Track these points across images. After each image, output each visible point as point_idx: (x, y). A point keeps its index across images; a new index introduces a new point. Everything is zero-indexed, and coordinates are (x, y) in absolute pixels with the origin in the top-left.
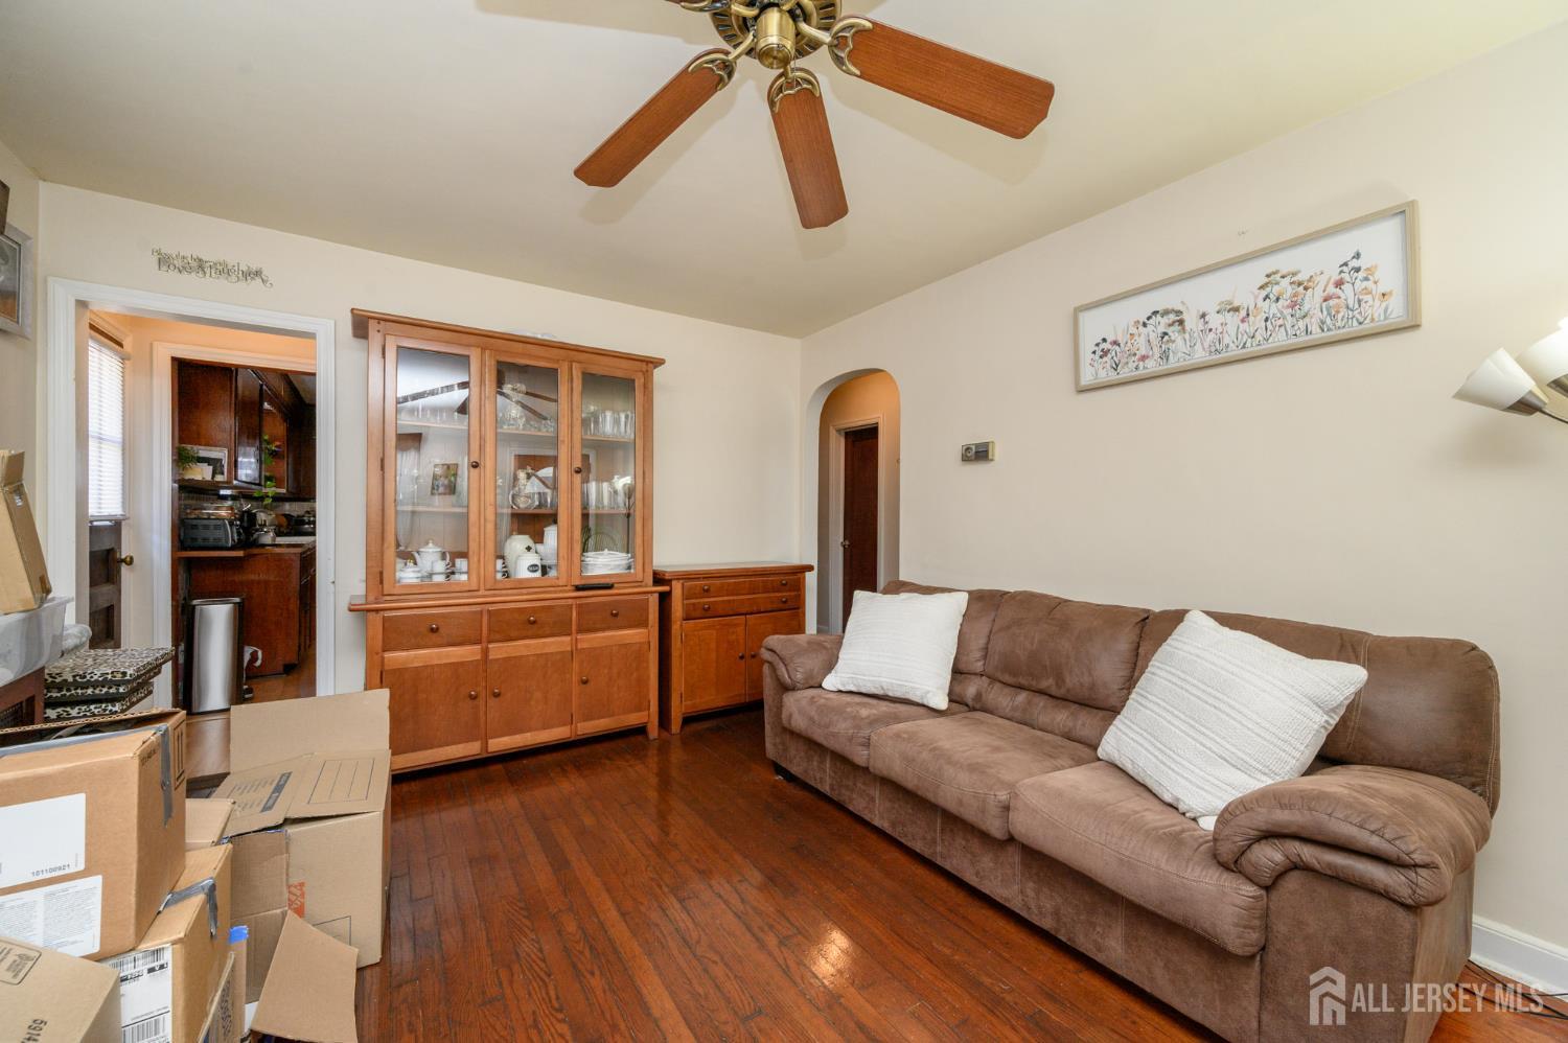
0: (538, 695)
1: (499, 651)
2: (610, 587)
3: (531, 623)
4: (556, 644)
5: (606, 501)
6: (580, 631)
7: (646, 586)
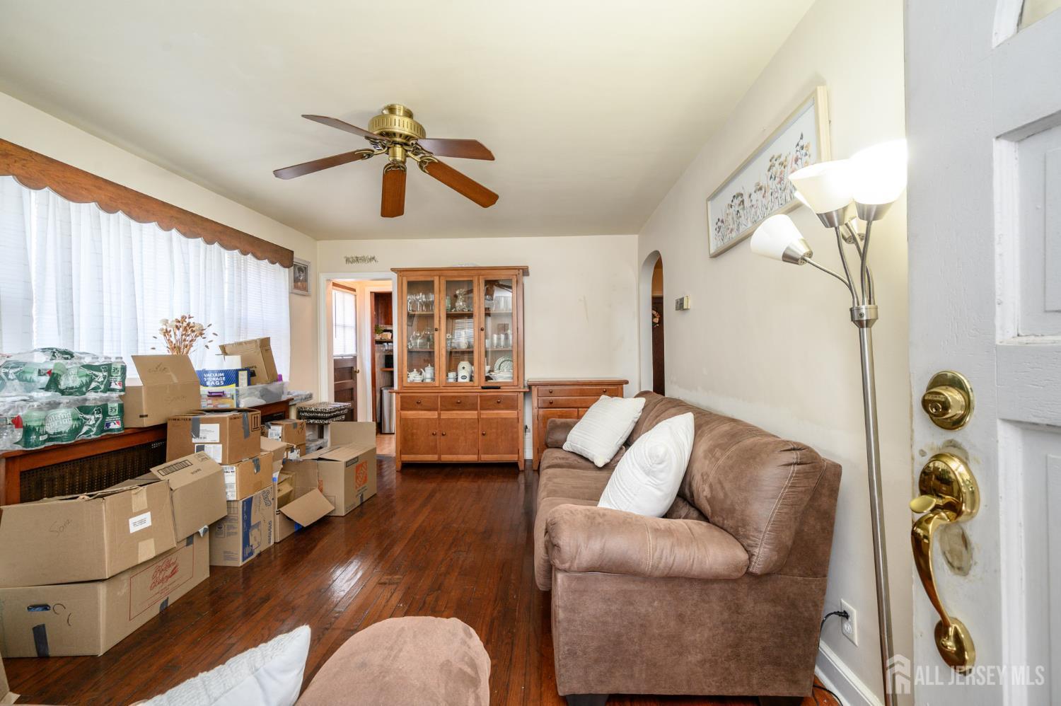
0: (462, 438)
1: (446, 415)
2: (499, 388)
3: (458, 403)
4: (471, 415)
5: (502, 343)
6: (481, 410)
7: (520, 388)
